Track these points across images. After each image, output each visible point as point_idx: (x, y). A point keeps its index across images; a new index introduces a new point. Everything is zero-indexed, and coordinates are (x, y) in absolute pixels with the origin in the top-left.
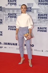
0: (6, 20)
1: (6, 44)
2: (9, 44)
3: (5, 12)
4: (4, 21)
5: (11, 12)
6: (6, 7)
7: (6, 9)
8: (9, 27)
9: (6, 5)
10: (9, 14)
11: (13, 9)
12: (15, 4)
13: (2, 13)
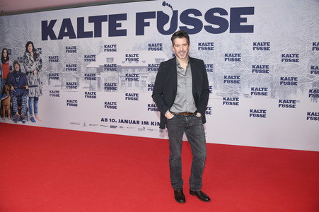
0: (122, 84)
1: (122, 121)
2: (126, 122)
3: (121, 71)
4: (119, 86)
5: (130, 72)
6: (123, 65)
7: (123, 67)
8: (126, 95)
9: (123, 62)
10: (126, 75)
11: (133, 68)
12: (137, 60)
13: (117, 74)
